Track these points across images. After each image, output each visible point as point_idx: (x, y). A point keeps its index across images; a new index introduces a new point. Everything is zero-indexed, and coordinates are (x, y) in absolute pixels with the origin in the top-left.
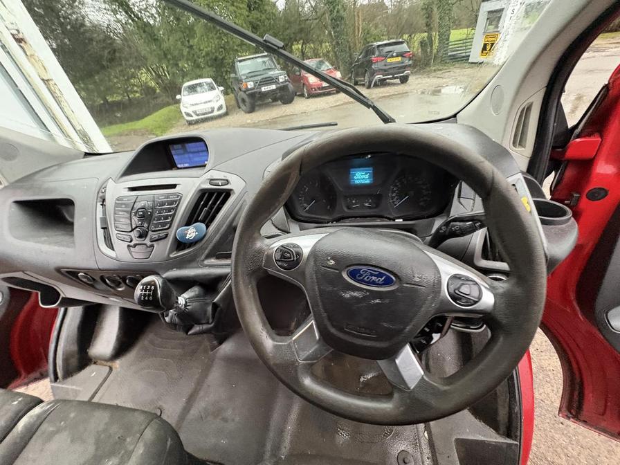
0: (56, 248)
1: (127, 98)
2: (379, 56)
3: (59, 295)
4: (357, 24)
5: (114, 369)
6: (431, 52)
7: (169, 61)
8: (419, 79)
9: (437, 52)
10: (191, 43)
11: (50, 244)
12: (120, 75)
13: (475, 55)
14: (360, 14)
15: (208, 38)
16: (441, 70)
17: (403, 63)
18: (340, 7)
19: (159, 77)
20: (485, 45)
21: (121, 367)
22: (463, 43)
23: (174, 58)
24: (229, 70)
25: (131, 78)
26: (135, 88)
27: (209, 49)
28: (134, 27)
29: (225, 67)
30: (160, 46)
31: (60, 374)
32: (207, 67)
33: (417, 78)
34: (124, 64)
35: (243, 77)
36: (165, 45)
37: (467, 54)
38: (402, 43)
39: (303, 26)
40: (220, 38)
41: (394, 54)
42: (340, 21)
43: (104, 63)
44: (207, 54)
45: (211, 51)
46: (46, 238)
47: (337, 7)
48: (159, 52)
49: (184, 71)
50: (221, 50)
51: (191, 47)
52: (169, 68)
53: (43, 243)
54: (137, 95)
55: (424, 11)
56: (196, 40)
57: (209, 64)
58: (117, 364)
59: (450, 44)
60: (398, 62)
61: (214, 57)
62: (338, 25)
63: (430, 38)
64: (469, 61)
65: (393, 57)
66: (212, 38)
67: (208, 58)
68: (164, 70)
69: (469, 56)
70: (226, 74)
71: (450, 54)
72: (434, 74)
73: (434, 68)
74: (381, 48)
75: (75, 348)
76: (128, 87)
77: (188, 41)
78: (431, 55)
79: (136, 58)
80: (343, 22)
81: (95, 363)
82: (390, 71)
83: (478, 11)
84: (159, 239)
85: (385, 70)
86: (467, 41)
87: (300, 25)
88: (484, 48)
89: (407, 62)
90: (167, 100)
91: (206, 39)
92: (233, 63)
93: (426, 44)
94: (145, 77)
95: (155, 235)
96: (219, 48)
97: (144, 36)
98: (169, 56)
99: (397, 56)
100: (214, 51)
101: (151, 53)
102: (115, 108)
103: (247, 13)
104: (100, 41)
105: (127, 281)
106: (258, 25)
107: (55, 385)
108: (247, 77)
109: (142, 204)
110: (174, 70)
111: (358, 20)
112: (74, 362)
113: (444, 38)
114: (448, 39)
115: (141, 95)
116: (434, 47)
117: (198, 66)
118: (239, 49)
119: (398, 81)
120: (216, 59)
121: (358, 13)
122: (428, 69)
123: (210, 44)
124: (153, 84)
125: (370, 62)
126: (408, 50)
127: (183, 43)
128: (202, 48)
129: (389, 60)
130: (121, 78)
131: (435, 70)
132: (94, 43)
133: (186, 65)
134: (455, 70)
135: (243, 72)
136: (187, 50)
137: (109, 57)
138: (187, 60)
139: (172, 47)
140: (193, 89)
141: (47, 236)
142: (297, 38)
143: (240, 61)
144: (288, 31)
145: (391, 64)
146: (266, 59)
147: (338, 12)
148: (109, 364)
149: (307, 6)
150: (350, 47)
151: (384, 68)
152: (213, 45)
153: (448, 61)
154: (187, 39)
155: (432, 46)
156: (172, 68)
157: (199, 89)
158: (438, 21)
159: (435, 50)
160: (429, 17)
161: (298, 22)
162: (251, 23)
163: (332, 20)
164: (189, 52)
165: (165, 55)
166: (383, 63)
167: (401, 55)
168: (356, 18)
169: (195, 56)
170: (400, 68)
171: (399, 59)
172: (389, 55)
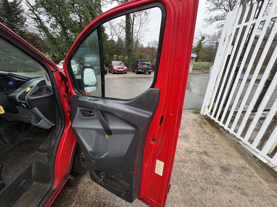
2: (140, 64)
4: (136, 53)
23: (62, 51)
30: (57, 46)
36: (59, 46)
38: (148, 61)
42: (130, 51)
48: (56, 48)
52: (60, 54)
60: (147, 67)
65: (145, 65)
74: (141, 62)
82: (144, 69)
85: (142, 69)
89: (150, 67)
97: (51, 41)
98: (60, 50)
99: (146, 65)
119: (148, 73)
121: (137, 49)
125: (137, 66)
126: (151, 64)
129: (143, 66)
139: (62, 47)
145: (144, 67)
150: (134, 59)
151: (142, 68)
166: (141, 66)
167: (148, 65)
168: (136, 51)
170: (147, 69)
171: (147, 66)
172: (144, 64)
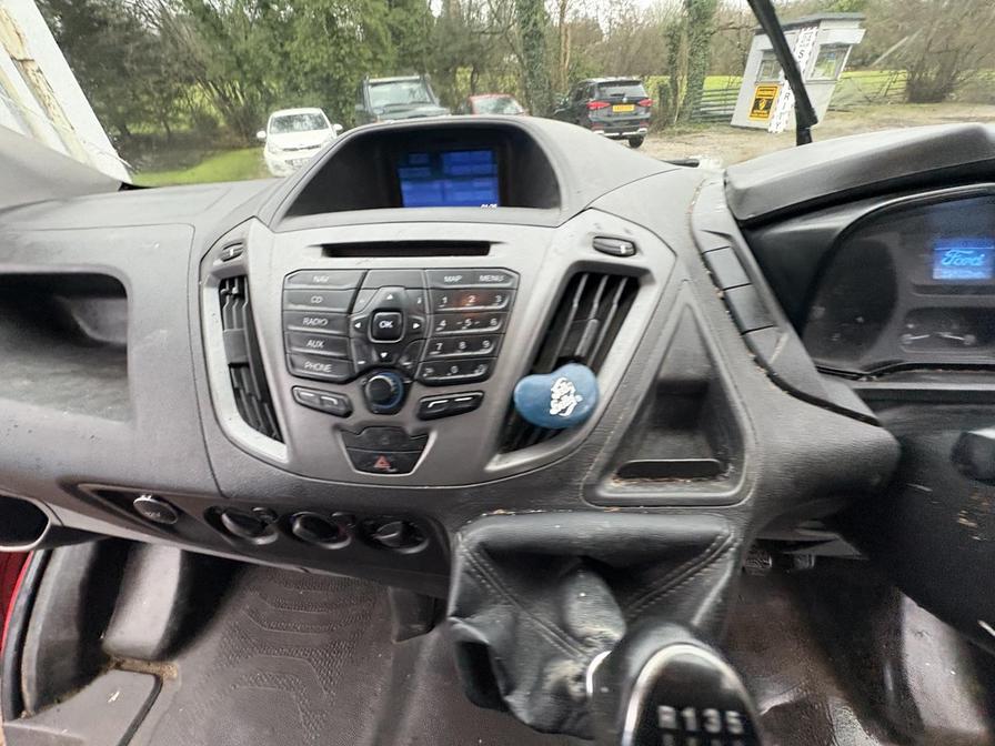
0: (66, 418)
1: (164, 130)
2: (599, 100)
3: (45, 519)
4: (563, 49)
5: (165, 682)
6: (675, 104)
7: (244, 73)
8: (657, 144)
9: (684, 104)
10: (287, 48)
11: (41, 402)
12: (154, 88)
13: (742, 114)
14: (569, 33)
15: (317, 44)
16: (688, 133)
17: (636, 114)
18: (538, 17)
19: (226, 99)
20: (757, 101)
21: (185, 678)
22: (723, 95)
23: (254, 68)
24: (350, 99)
25: (176, 97)
26: (181, 115)
27: (318, 61)
28: (185, 10)
29: (343, 93)
30: (231, 48)
31: (29, 698)
32: (311, 90)
33: (654, 142)
34: (163, 71)
35: (377, 112)
36: (240, 47)
37: (728, 112)
38: (636, 83)
39: (475, 41)
40: (337, 44)
41: (625, 100)
42: (538, 40)
43: (127, 65)
44: (314, 70)
45: (321, 64)
46: (26, 382)
47: (534, 17)
48: (230, 58)
49: (270, 94)
50: (337, 64)
51: (286, 55)
52: (246, 85)
53: (19, 396)
54: (184, 127)
55: (669, 40)
56: (295, 44)
57: (317, 86)
58: (174, 669)
59: (705, 94)
60: (630, 114)
61: (325, 75)
62: (533, 47)
63: (673, 82)
64: (733, 123)
65: (621, 103)
66: (324, 43)
67: (315, 76)
68: (234, 89)
69: (731, 115)
70: (344, 105)
71: (702, 109)
72: (679, 138)
73: (678, 130)
74: (602, 89)
75: (71, 634)
76: (167, 112)
77: (282, 45)
78: (675, 108)
79: (185, 62)
80: (542, 40)
81: (118, 666)
82: (616, 126)
83: (748, 49)
84: (452, 411)
85: (609, 124)
86: (730, 94)
87: (470, 39)
88: (756, 106)
89: (643, 115)
90: (238, 139)
91: (313, 44)
92: (361, 87)
93: (667, 91)
94: (200, 97)
95: (438, 398)
96: (334, 62)
97: (202, 26)
98: (246, 67)
99: (629, 103)
100: (325, 65)
101: (213, 57)
102: (142, 146)
103: (386, 9)
104: (121, 26)
105: (297, 526)
106: (401, 32)
107: (16, 725)
108: (384, 113)
109: (385, 295)
110: (254, 89)
111: (566, 41)
112: (67, 666)
113: (696, 85)
114: (701, 86)
115: (192, 126)
116: (679, 96)
117: (296, 88)
118: (369, 66)
119: (626, 143)
120: (328, 79)
121: (566, 30)
122: (669, 129)
123: (320, 54)
124: (213, 110)
125: (587, 108)
126: (646, 96)
127: (272, 47)
128: (305, 57)
129: (616, 109)
130: (157, 95)
131: (680, 133)
132: (110, 29)
133: (274, 85)
134: (711, 135)
135: (377, 104)
136: (279, 59)
137: (137, 55)
138: (279, 76)
139: (252, 51)
140: (286, 123)
141: (29, 377)
142: (466, 61)
143: (374, 85)
144: (451, 48)
145: (618, 114)
146: (415, 86)
147: (535, 24)
148: (154, 668)
149: (485, 10)
150: (550, 83)
151: (608, 119)
152: (326, 56)
153: (699, 120)
154: (280, 41)
155: (676, 95)
156: (249, 86)
157: (297, 125)
158: (688, 56)
159: (681, 102)
160: (675, 49)
161: (467, 35)
162: (391, 27)
163: (524, 37)
164: (281, 63)
165: (239, 64)
166: (605, 112)
167: (634, 101)
168: (563, 38)
169: (292, 71)
170: (632, 122)
171: (631, 108)
172: (617, 100)
